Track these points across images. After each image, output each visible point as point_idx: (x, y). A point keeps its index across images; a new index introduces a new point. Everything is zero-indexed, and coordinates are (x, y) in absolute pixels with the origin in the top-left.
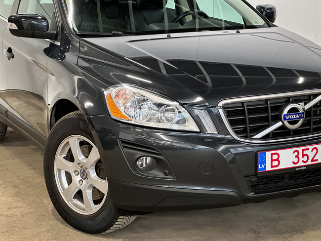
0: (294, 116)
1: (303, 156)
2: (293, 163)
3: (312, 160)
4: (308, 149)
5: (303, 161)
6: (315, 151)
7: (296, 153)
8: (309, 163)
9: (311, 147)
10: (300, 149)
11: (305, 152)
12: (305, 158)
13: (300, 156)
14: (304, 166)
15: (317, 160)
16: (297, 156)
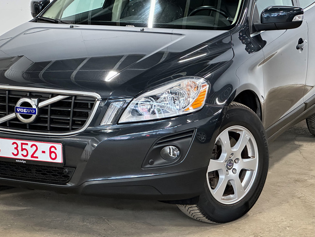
0: (25, 110)
1: (23, 150)
2: (13, 153)
3: (32, 156)
4: (27, 144)
5: (22, 155)
6: (34, 148)
7: (15, 146)
8: (29, 158)
9: (30, 143)
10: (19, 142)
11: (24, 147)
12: (25, 153)
13: (19, 148)
14: (24, 160)
15: (37, 157)
16: (16, 148)
